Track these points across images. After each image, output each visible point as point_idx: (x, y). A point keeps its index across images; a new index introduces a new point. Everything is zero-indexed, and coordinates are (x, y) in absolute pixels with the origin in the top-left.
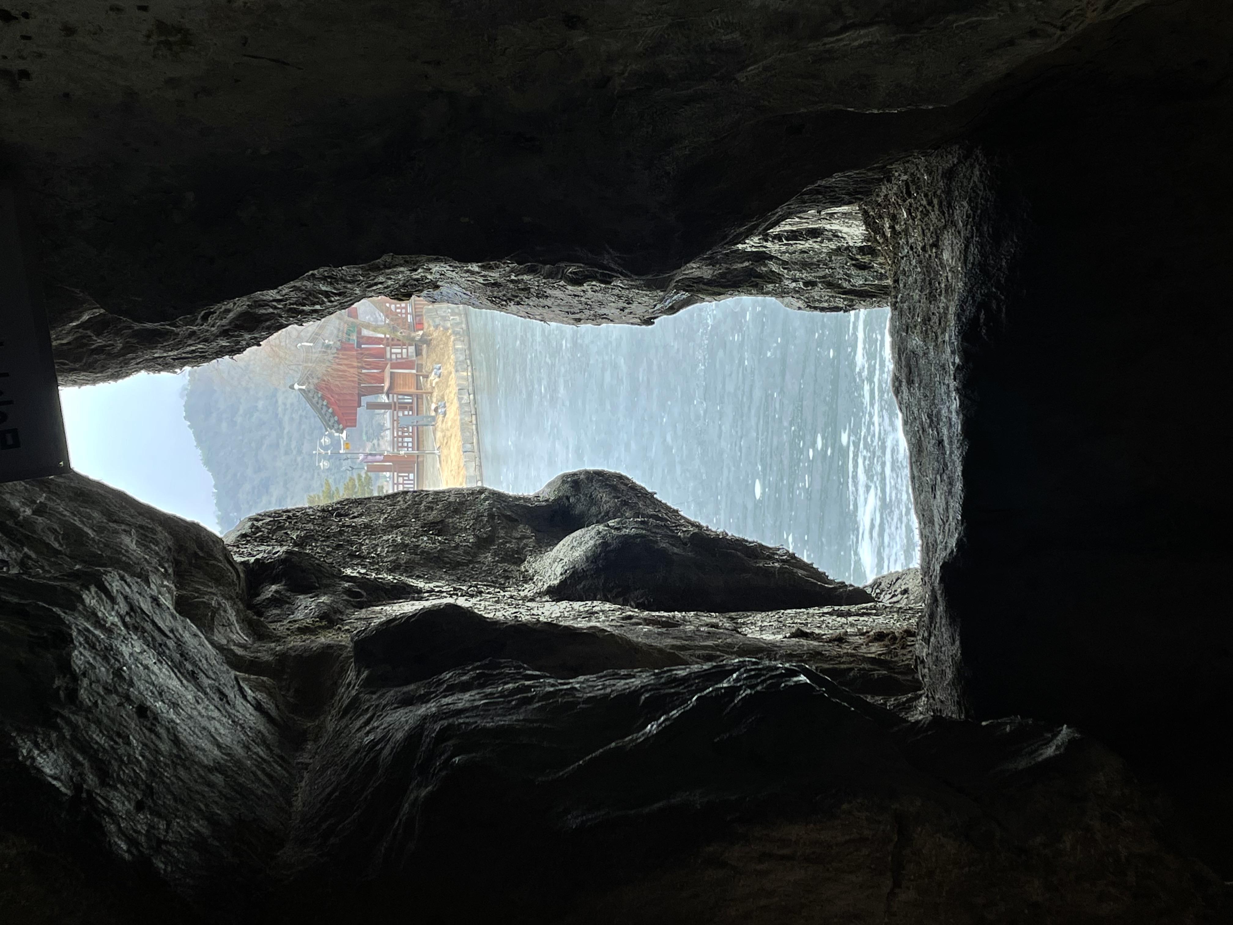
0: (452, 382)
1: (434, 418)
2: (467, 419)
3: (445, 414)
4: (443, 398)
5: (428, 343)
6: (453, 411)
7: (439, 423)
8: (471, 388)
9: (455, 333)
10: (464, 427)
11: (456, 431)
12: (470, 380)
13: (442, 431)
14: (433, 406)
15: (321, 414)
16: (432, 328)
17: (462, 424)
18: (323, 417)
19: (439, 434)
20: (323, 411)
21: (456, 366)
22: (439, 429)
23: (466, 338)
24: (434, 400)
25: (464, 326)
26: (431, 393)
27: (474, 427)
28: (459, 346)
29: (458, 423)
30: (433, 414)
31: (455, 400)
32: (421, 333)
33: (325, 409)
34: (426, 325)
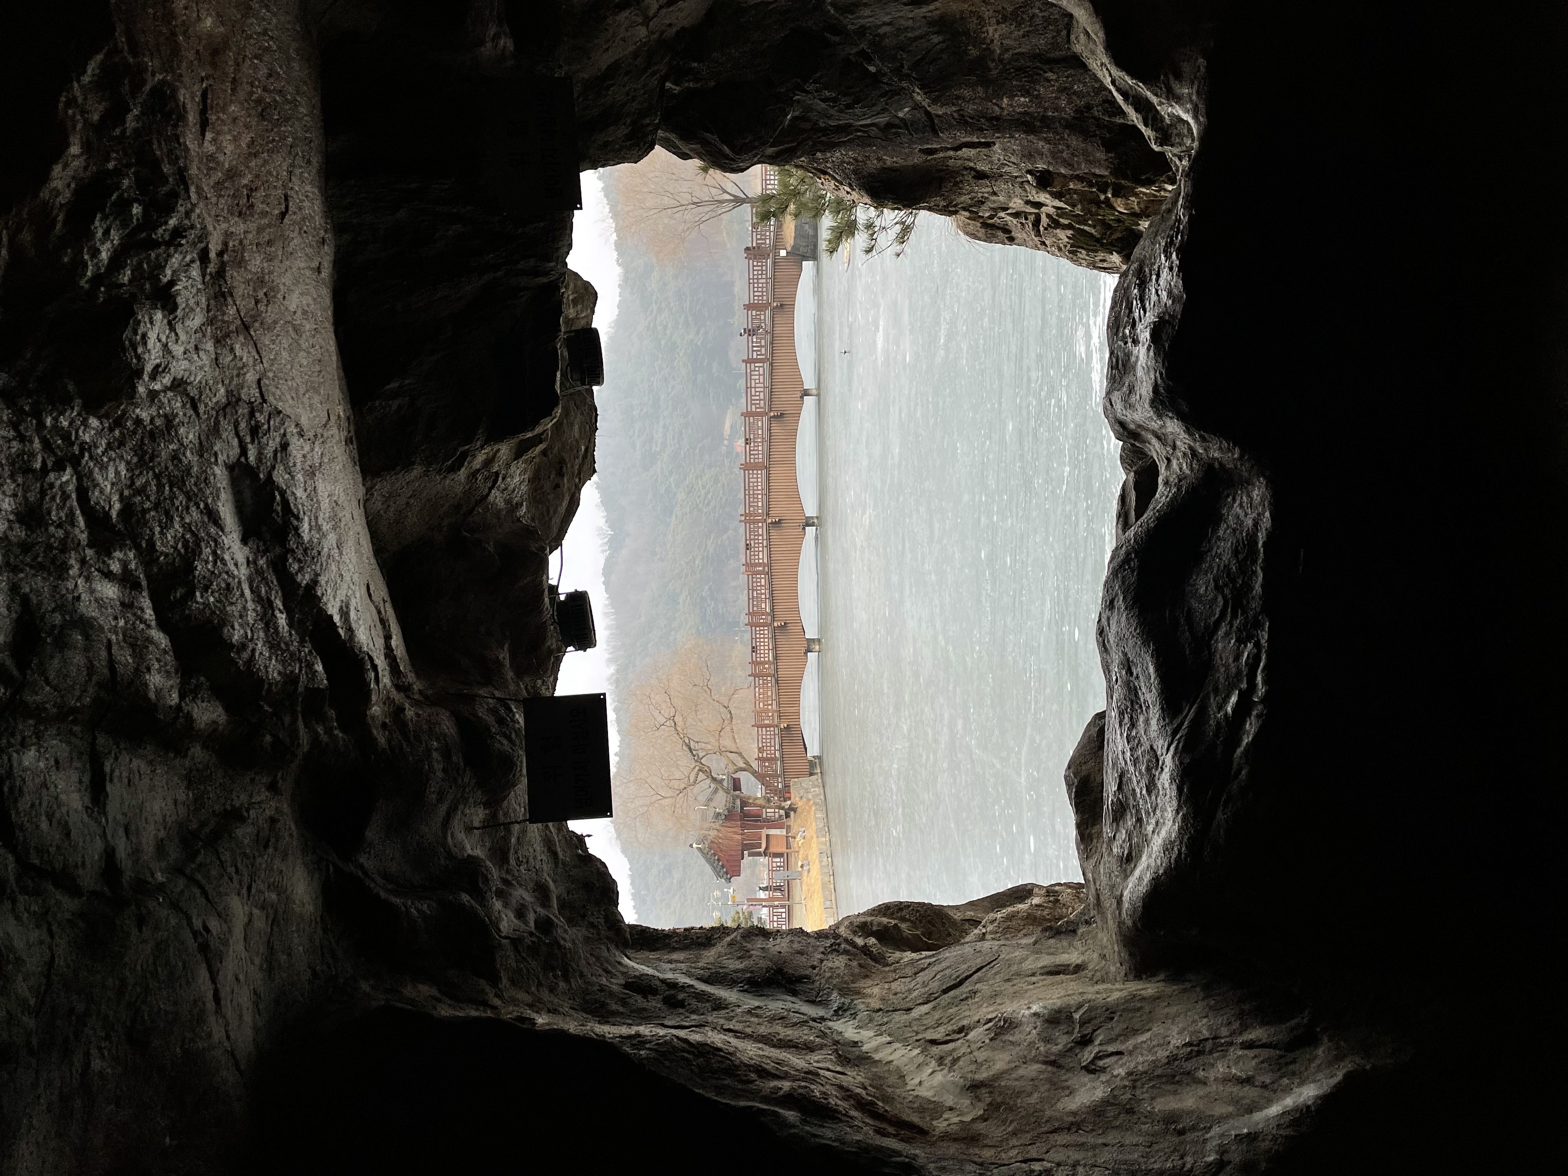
0: (814, 844)
1: (800, 873)
2: (827, 879)
3: (809, 871)
4: (807, 856)
5: (795, 810)
6: (815, 869)
7: (805, 878)
8: (829, 852)
9: (816, 804)
10: (824, 886)
11: (818, 887)
12: (828, 843)
13: (807, 885)
14: (800, 864)
15: (713, 866)
16: (797, 799)
17: (823, 883)
18: (714, 868)
19: (804, 887)
20: (715, 865)
21: (816, 832)
22: (804, 882)
23: (824, 808)
24: (800, 857)
25: (822, 797)
26: (798, 852)
27: (832, 886)
28: (819, 815)
29: (820, 883)
30: (800, 869)
31: (817, 862)
32: (789, 803)
33: (716, 862)
34: (793, 796)
